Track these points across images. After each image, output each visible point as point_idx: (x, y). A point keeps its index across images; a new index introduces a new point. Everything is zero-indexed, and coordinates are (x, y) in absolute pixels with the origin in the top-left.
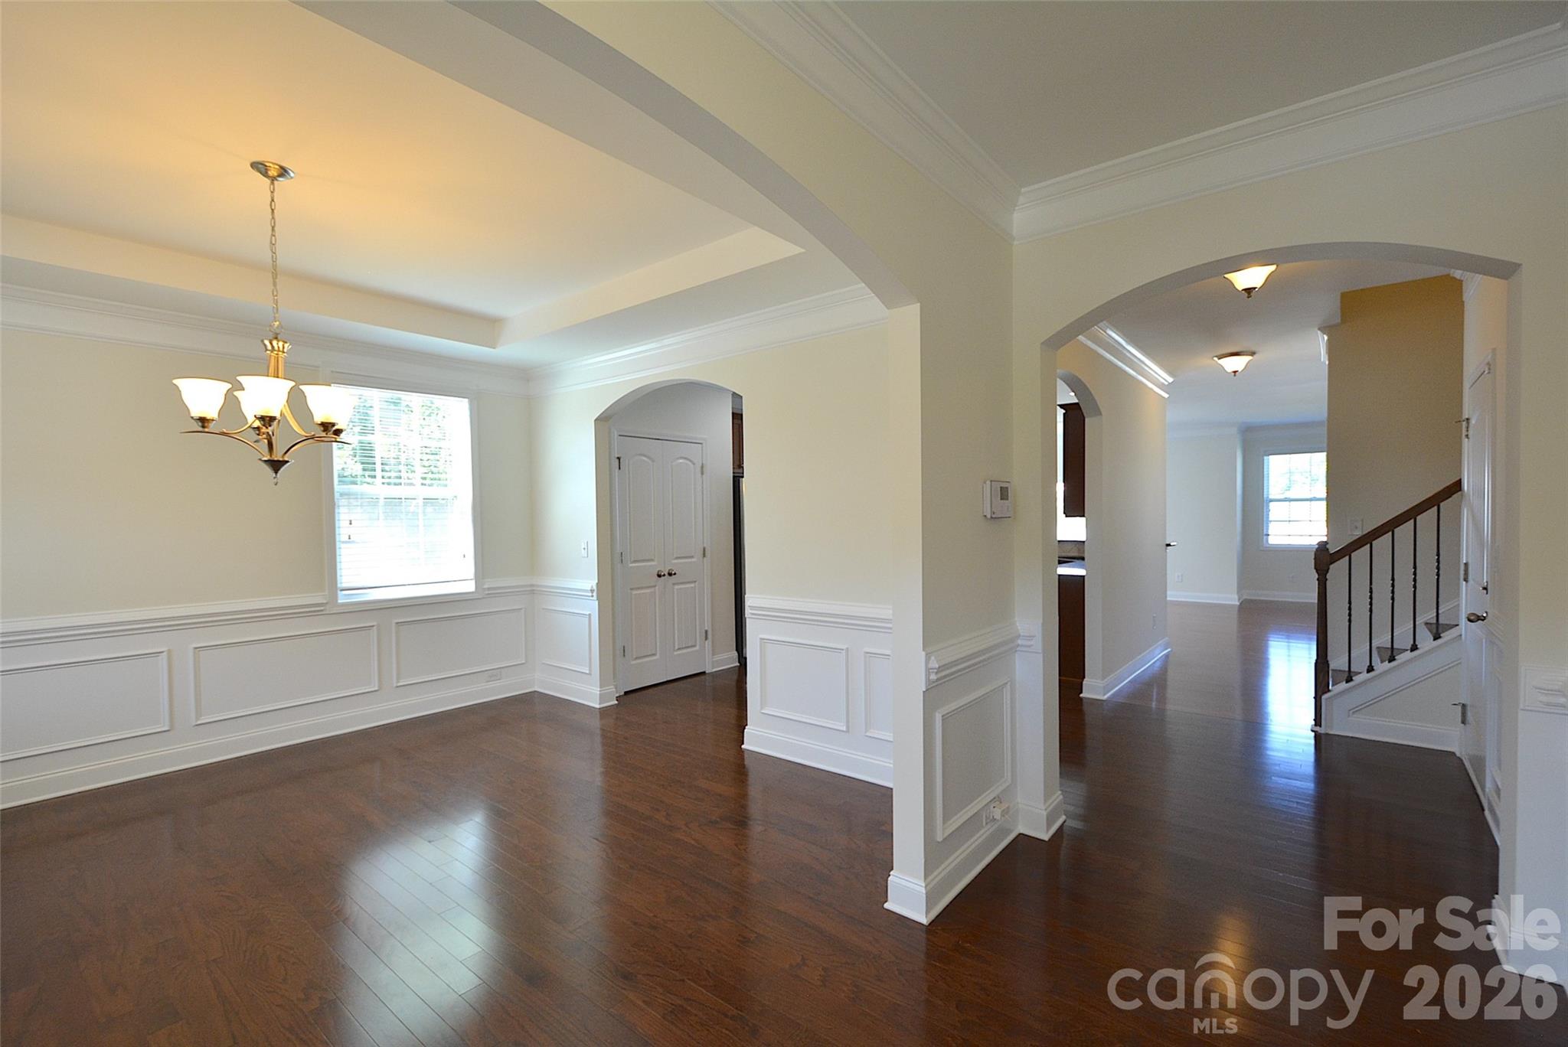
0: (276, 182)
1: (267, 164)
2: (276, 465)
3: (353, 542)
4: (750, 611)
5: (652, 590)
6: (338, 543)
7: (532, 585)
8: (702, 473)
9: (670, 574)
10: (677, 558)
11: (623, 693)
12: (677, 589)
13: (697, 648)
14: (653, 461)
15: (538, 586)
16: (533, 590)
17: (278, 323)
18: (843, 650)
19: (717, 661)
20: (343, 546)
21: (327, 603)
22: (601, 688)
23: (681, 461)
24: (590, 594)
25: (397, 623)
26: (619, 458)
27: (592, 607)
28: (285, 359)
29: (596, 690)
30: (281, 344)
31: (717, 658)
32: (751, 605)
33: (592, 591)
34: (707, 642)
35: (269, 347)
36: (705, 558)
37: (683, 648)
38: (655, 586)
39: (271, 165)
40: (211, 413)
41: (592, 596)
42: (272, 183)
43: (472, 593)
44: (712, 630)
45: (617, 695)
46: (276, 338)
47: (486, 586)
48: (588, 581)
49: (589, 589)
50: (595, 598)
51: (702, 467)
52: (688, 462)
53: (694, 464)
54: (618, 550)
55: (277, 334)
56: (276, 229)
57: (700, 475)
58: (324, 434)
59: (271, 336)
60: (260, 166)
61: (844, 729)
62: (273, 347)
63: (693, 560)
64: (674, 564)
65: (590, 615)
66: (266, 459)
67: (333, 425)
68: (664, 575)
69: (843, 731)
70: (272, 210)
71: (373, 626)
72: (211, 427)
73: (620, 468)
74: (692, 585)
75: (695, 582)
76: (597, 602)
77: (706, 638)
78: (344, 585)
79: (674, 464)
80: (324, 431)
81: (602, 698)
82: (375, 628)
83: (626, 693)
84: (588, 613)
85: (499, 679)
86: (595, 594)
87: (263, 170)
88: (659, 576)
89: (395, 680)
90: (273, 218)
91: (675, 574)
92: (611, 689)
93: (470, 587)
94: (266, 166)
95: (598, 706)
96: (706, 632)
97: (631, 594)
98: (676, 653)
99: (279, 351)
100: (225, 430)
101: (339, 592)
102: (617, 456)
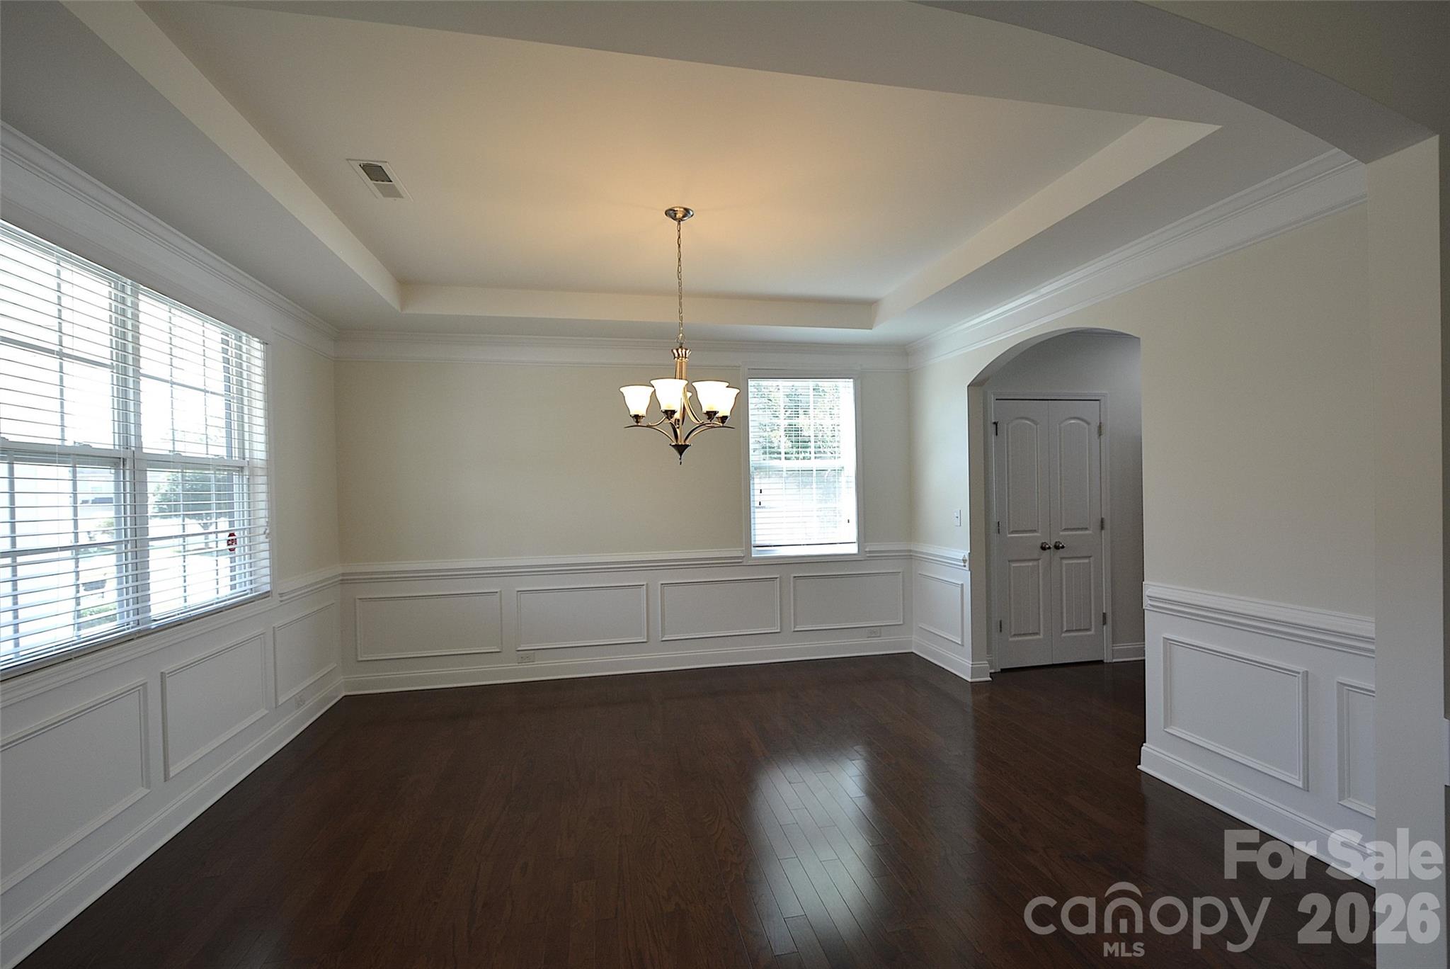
0: (681, 222)
1: (676, 209)
2: (681, 449)
3: (763, 507)
4: (1149, 602)
5: (1035, 563)
6: (752, 508)
7: (910, 551)
8: (1100, 434)
9: (1057, 547)
10: (1066, 530)
11: (1000, 670)
12: (1066, 564)
13: (1092, 632)
14: (1036, 424)
15: (916, 552)
16: (911, 555)
17: (681, 335)
18: (1299, 673)
19: (1118, 650)
20: (757, 510)
21: (744, 557)
22: (973, 661)
23: (1073, 421)
24: (963, 564)
25: (795, 577)
26: (996, 424)
27: (964, 577)
28: (686, 363)
29: (967, 663)
30: (684, 351)
31: (1119, 646)
32: (1150, 594)
33: (964, 561)
34: (1105, 627)
35: (676, 355)
36: (1103, 531)
37: (1072, 631)
38: (1039, 559)
39: (678, 209)
40: (641, 411)
41: (965, 566)
42: (679, 224)
43: (854, 554)
44: (1113, 613)
45: (993, 671)
46: (681, 347)
47: (867, 550)
48: (958, 549)
49: (961, 558)
50: (967, 568)
51: (1100, 427)
52: (1079, 422)
53: (1088, 423)
54: (995, 519)
55: (682, 344)
56: (681, 259)
57: (1097, 436)
58: (709, 422)
59: (678, 345)
60: (671, 212)
61: (1300, 784)
62: (679, 355)
63: (1087, 532)
64: (1062, 536)
65: (962, 585)
66: (674, 444)
67: (715, 413)
68: (1049, 548)
69: (1300, 788)
70: (679, 245)
71: (776, 578)
72: (643, 422)
73: (997, 434)
74: (1087, 561)
75: (1090, 557)
76: (969, 572)
77: (1104, 623)
78: (758, 543)
79: (1062, 425)
80: (709, 419)
81: (974, 672)
82: (778, 579)
83: (1003, 670)
84: (960, 583)
85: (879, 637)
86: (967, 564)
87: (673, 215)
88: (1043, 548)
89: (793, 628)
90: (679, 251)
91: (1063, 547)
92: (985, 664)
93: (853, 549)
94: (674, 211)
95: (970, 680)
96: (1104, 615)
97: (1010, 565)
98: (1063, 635)
99: (682, 357)
100: (650, 424)
101: (753, 548)
102: (993, 421)
